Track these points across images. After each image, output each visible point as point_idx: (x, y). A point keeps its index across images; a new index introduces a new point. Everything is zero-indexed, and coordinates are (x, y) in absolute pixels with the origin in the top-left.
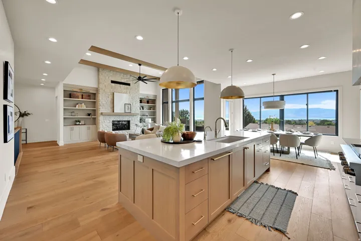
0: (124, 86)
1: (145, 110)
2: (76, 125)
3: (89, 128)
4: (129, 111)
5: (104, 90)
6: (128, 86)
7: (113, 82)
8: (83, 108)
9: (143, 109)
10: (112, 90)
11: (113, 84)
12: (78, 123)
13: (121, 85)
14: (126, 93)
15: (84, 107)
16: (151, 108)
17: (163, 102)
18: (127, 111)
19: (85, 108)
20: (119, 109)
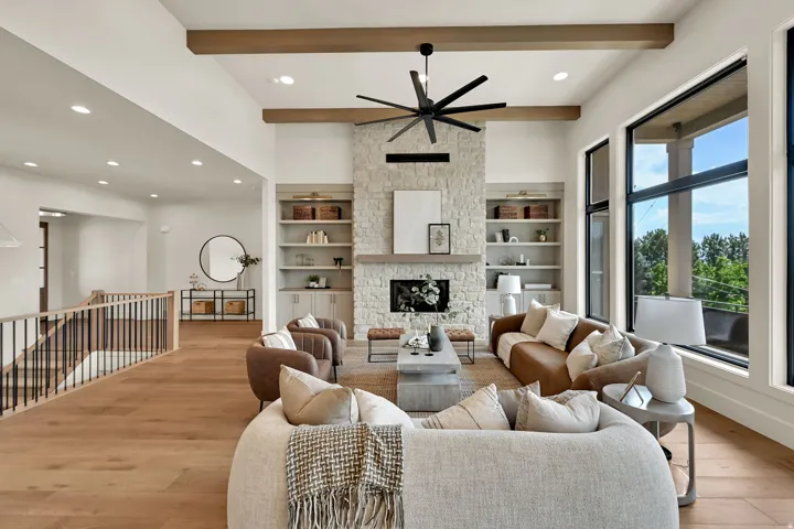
0: (427, 164)
1: (515, 241)
2: (308, 288)
3: (333, 300)
4: (444, 248)
5: (367, 189)
6: (441, 164)
7: (391, 158)
8: (321, 244)
9: (506, 239)
10: (388, 184)
11: (393, 166)
12: (312, 284)
13: (419, 165)
14: (435, 188)
15: (323, 241)
16: (539, 233)
17: (588, 205)
18: (436, 249)
19: (326, 243)
20: (410, 241)
